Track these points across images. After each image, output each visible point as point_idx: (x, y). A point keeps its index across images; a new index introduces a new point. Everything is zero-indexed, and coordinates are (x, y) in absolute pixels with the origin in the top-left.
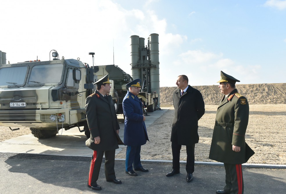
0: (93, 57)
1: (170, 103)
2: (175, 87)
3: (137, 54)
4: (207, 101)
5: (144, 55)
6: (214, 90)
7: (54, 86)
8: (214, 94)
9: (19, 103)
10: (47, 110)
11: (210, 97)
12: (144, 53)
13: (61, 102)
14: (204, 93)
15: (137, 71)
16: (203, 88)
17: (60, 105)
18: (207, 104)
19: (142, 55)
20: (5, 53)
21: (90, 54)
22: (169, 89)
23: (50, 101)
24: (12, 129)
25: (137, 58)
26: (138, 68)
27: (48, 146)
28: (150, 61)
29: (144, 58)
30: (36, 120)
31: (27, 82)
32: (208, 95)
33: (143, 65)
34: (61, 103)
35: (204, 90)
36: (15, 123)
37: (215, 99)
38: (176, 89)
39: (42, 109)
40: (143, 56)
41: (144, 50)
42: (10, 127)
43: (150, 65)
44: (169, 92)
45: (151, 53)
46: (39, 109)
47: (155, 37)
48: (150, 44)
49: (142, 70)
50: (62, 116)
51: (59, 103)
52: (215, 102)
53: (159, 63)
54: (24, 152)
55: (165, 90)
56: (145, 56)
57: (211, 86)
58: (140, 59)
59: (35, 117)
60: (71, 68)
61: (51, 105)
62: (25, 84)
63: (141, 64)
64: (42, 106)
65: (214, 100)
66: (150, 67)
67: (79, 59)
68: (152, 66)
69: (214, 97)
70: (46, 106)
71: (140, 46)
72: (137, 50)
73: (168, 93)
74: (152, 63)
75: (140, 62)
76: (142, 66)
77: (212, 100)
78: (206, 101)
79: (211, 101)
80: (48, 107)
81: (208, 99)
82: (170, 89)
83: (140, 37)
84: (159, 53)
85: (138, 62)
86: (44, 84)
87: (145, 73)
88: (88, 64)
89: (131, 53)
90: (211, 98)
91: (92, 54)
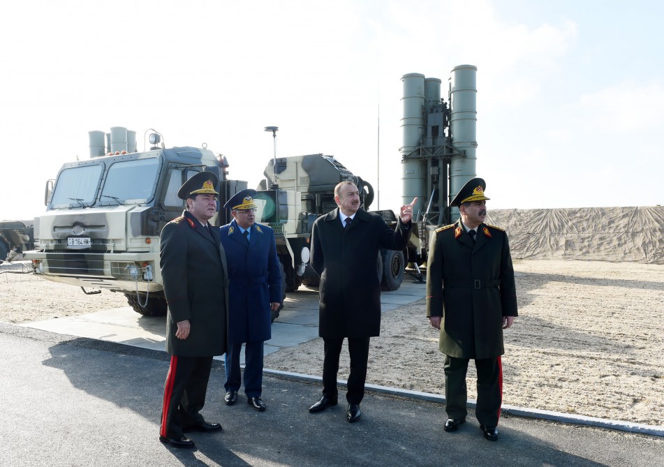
0: (274, 136)
1: (517, 253)
2: (539, 210)
3: (418, 121)
4: (630, 252)
5: (437, 125)
6: (657, 221)
7: (140, 206)
8: (655, 230)
9: (80, 239)
10: (122, 254)
11: (639, 241)
12: (434, 119)
13: (147, 239)
14: (624, 227)
15: (416, 166)
16: (621, 214)
17: (148, 245)
18: (629, 259)
19: (431, 123)
20: (134, 133)
21: (269, 129)
22: (519, 214)
23: (128, 237)
24: (87, 292)
25: (417, 132)
26: (420, 158)
27: (147, 330)
28: (450, 140)
29: (436, 131)
30: (105, 273)
31: (99, 197)
32: (634, 235)
33: (431, 150)
34: (148, 242)
35: (626, 220)
36: (77, 277)
37: (654, 246)
38: (539, 214)
39: (115, 252)
40: (433, 127)
41: (437, 112)
42: (82, 288)
43: (451, 150)
44: (518, 223)
45: (454, 117)
46: (109, 252)
47: (466, 74)
48: (452, 94)
49: (429, 163)
50: (148, 268)
51: (144, 240)
52: (655, 255)
53: (474, 144)
54: (96, 337)
55: (509, 217)
56: (438, 127)
57: (649, 209)
58: (424, 135)
59: (103, 268)
60: (176, 168)
61: (129, 244)
62: (95, 203)
63: (427, 149)
64: (114, 246)
65: (651, 248)
66: (451, 156)
67: (205, 146)
68: (455, 152)
69: (654, 239)
70: (121, 246)
71: (425, 102)
72: (417, 112)
73: (515, 225)
74: (456, 145)
75: (423, 144)
76: (429, 154)
77: (645, 250)
78: (627, 251)
79: (642, 250)
80: (124, 249)
81: (635, 246)
82: (522, 215)
83: (426, 78)
84: (477, 116)
85: (419, 144)
86: (124, 201)
87: (436, 173)
88: (225, 158)
89: (402, 121)
90: (644, 244)
91: (274, 129)
